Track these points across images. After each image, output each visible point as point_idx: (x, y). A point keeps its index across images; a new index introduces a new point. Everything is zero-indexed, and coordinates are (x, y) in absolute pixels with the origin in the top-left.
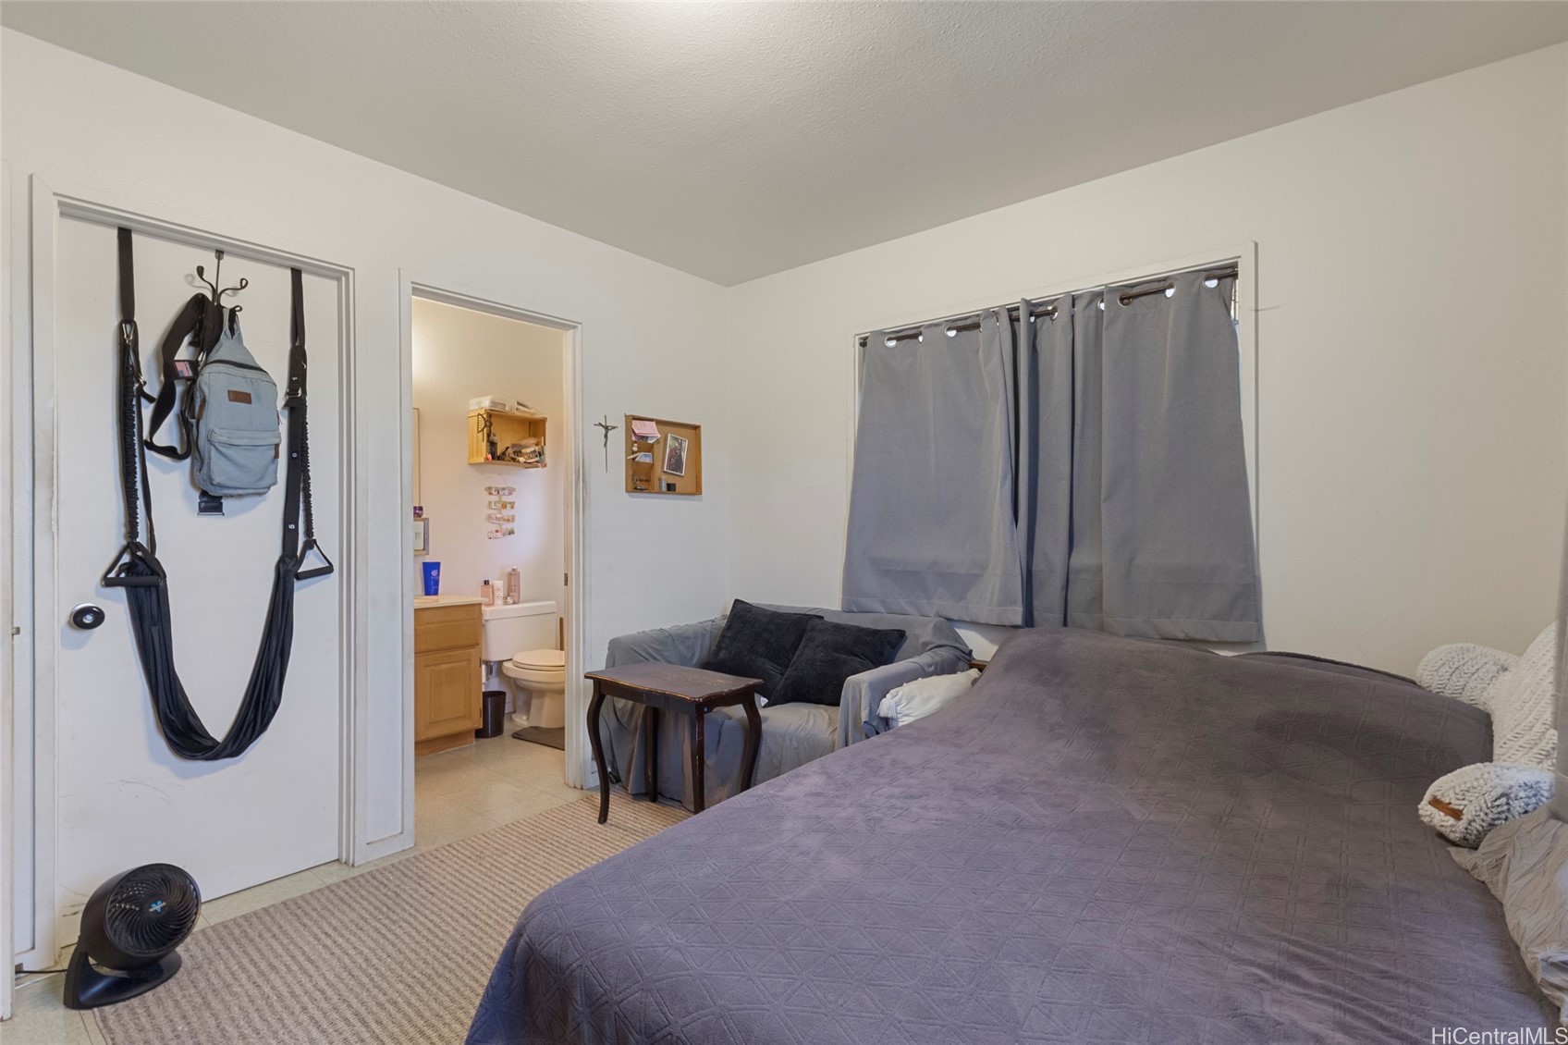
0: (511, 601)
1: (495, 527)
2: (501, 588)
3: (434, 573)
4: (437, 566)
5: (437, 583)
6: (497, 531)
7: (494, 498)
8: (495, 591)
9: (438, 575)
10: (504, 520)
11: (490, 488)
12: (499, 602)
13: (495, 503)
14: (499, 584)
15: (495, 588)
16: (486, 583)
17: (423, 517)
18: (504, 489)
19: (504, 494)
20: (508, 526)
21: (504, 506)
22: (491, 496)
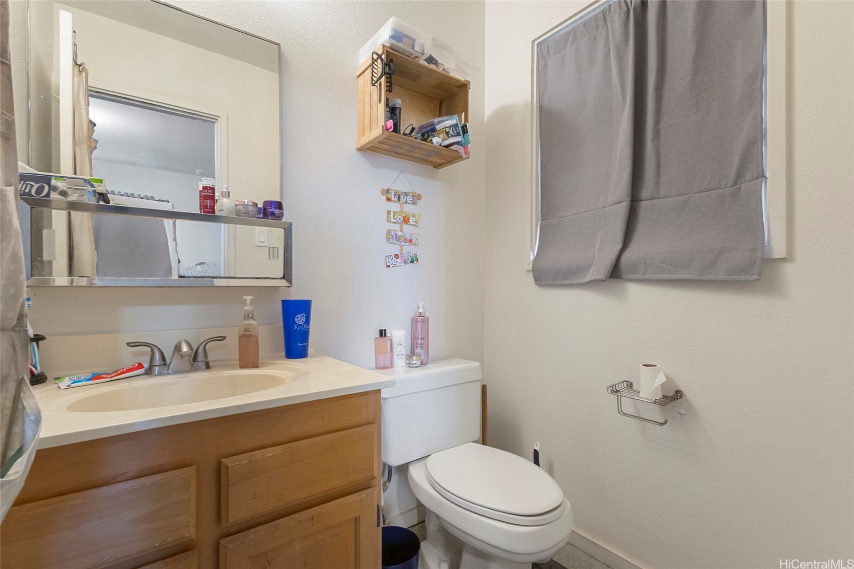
0: (418, 363)
1: (395, 249)
2: (403, 342)
3: (300, 319)
4: (304, 307)
5: (304, 335)
6: (397, 256)
7: (394, 207)
8: (395, 346)
9: (307, 322)
10: (406, 240)
11: (388, 191)
12: (400, 363)
13: (394, 214)
14: (399, 335)
15: (395, 342)
16: (382, 333)
17: (284, 219)
18: (406, 194)
19: (406, 202)
20: (408, 249)
21: (406, 220)
22: (390, 203)
